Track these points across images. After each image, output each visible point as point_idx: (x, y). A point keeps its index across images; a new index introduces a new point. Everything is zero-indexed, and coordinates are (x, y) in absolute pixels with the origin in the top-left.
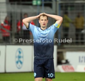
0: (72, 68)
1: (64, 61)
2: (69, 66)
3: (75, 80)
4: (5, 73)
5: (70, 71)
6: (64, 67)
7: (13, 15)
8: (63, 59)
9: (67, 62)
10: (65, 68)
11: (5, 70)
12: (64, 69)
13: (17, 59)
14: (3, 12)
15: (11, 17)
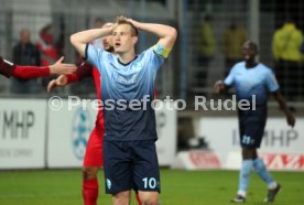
0: (215, 160)
1: (194, 142)
2: (208, 155)
3: (223, 189)
4: (46, 169)
5: (211, 166)
6: (195, 156)
7: (67, 22)
8: (192, 135)
9: (202, 144)
10: (198, 159)
11: (46, 162)
12: (194, 161)
13: (76, 135)
14: (42, 15)
15: (63, 27)
